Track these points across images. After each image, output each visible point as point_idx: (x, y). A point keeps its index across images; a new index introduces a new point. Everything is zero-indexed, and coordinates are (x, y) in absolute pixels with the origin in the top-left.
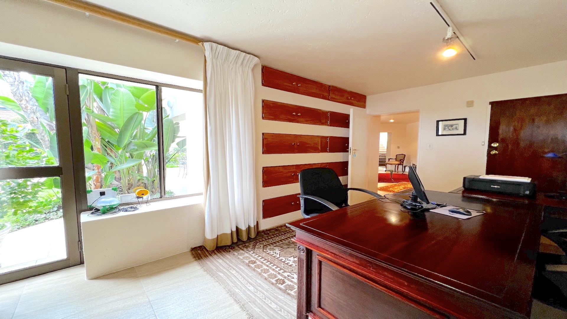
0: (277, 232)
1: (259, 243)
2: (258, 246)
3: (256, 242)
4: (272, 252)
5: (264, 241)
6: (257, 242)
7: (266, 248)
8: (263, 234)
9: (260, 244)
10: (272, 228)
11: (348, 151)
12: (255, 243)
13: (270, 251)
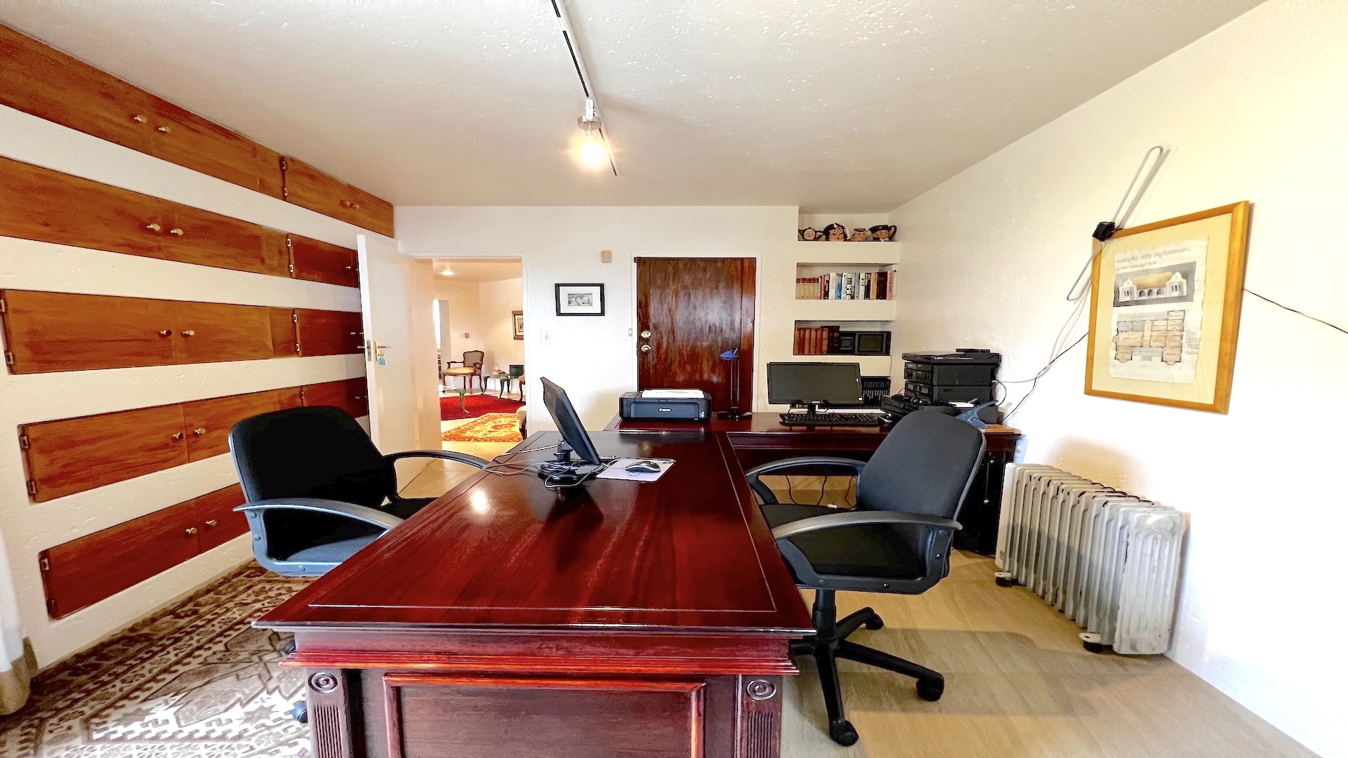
0: (138, 646)
1: (55, 720)
2: (51, 736)
3: (36, 722)
4: (136, 727)
5: (81, 703)
6: (42, 720)
7: (104, 722)
8: (64, 676)
9: (61, 720)
10: (105, 639)
11: (362, 351)
12: (31, 726)
13: (126, 725)
